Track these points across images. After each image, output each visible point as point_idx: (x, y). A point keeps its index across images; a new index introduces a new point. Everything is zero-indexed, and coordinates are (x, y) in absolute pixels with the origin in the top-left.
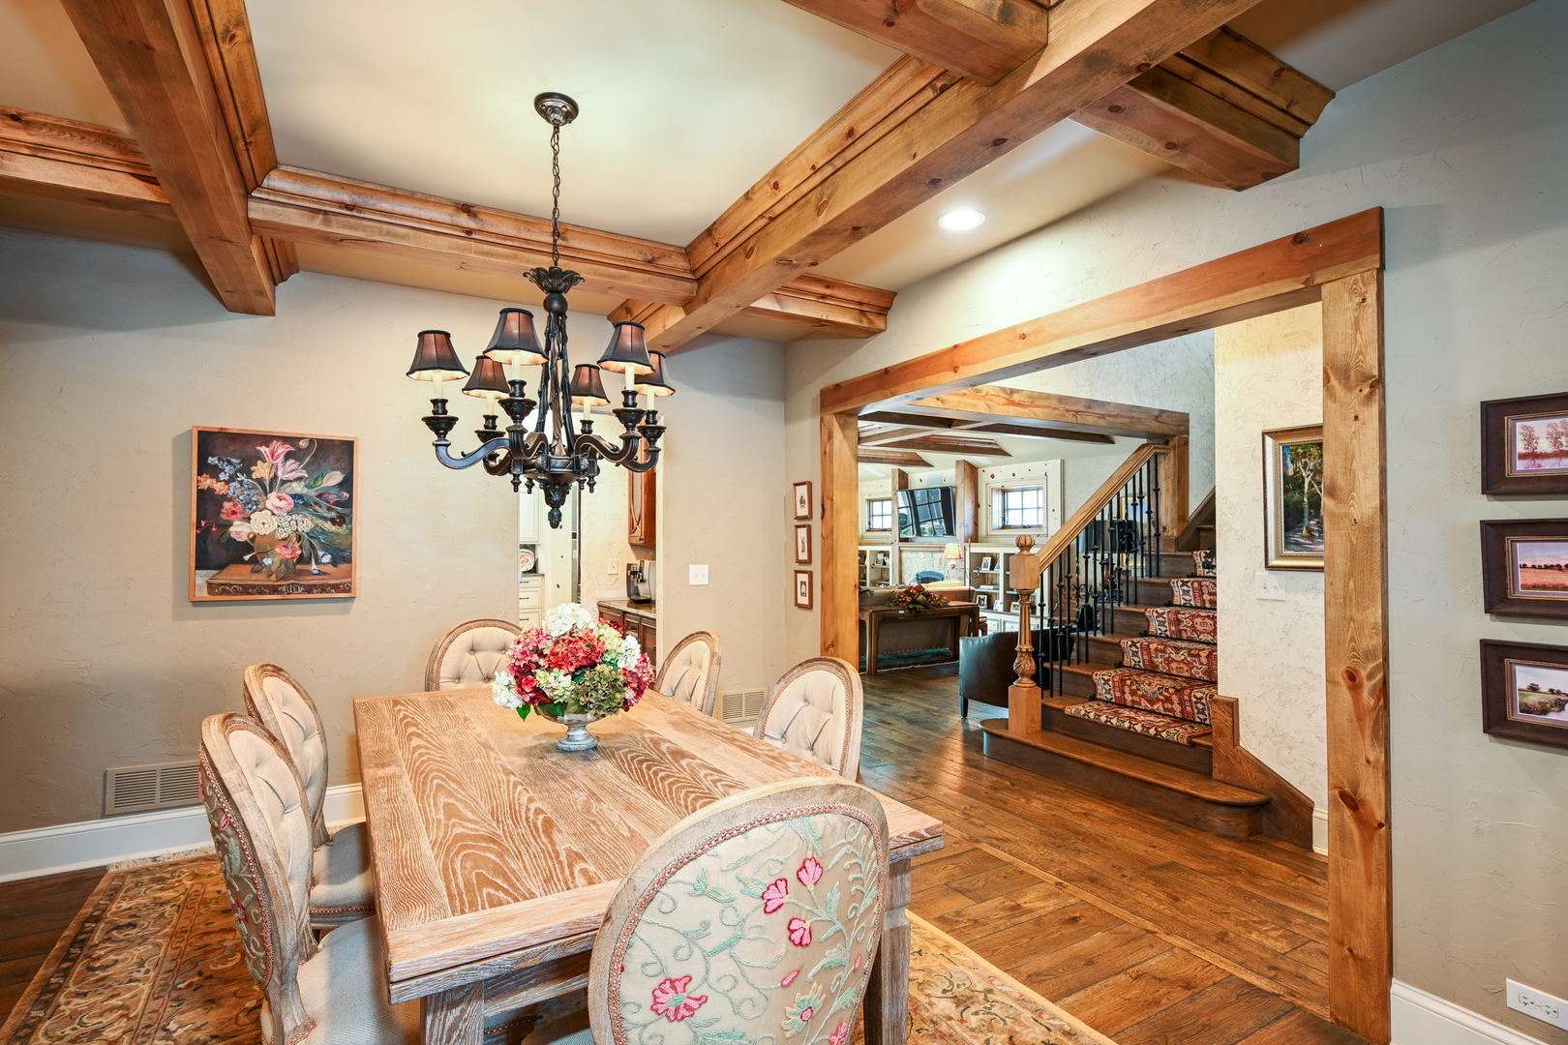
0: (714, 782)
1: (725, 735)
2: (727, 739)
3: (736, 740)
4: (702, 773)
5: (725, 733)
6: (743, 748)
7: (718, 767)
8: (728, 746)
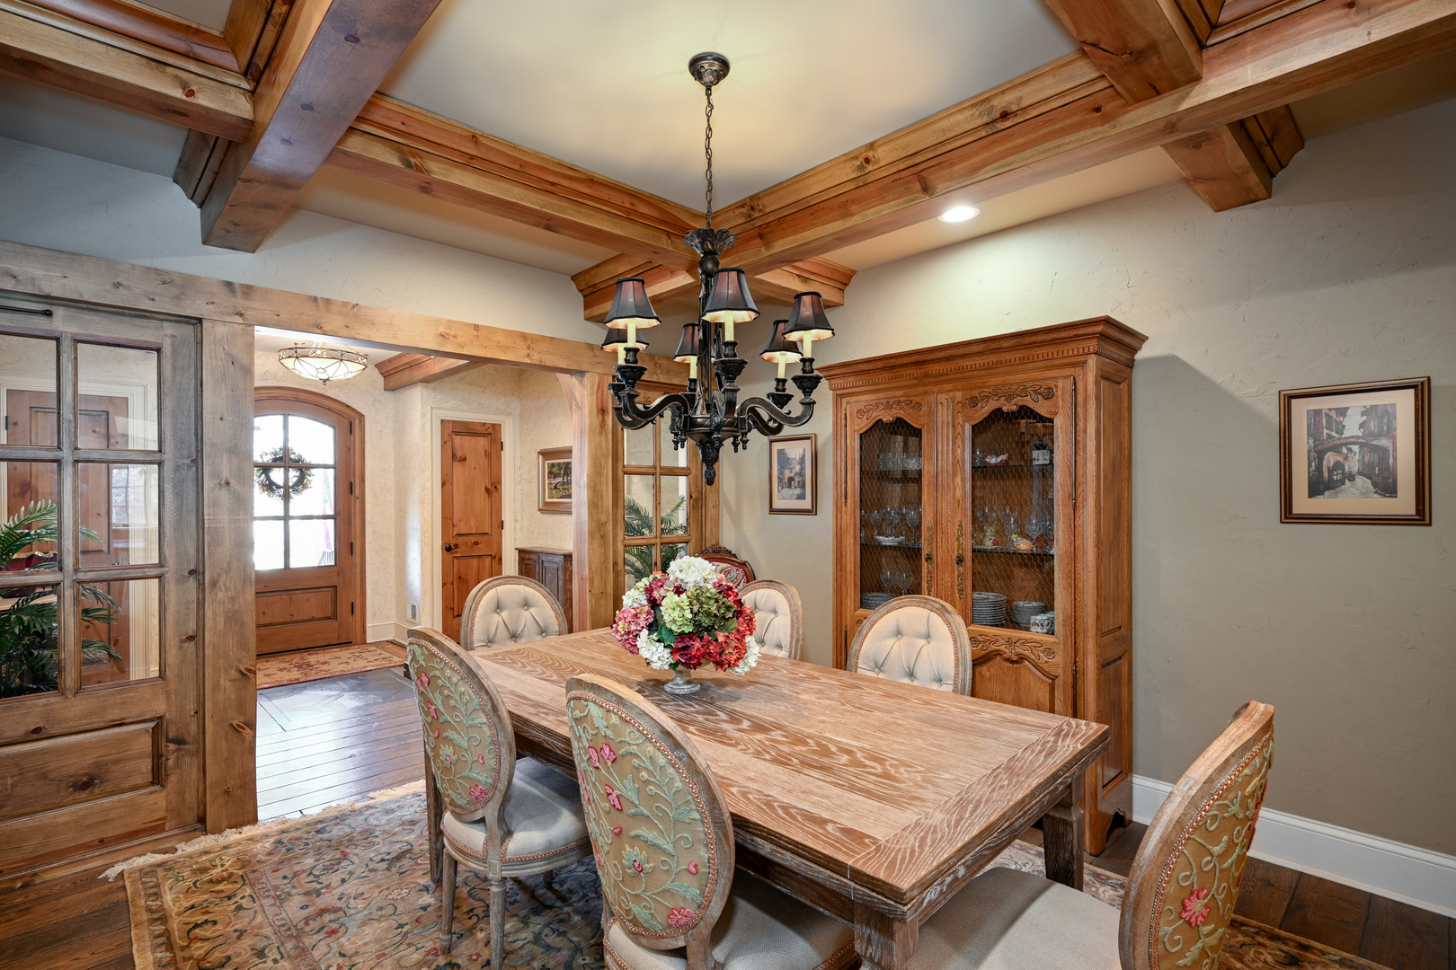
0: (544, 673)
1: (545, 711)
2: (542, 707)
3: (532, 706)
4: (555, 678)
5: (546, 714)
6: (524, 698)
7: (543, 682)
8: (541, 699)
